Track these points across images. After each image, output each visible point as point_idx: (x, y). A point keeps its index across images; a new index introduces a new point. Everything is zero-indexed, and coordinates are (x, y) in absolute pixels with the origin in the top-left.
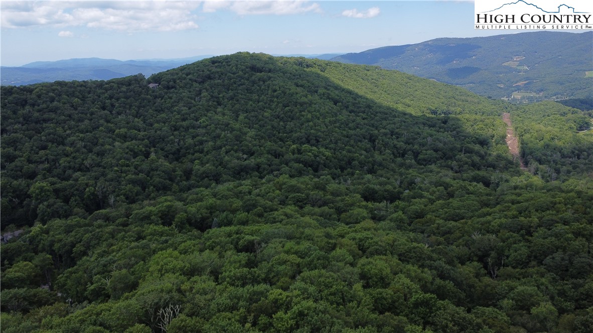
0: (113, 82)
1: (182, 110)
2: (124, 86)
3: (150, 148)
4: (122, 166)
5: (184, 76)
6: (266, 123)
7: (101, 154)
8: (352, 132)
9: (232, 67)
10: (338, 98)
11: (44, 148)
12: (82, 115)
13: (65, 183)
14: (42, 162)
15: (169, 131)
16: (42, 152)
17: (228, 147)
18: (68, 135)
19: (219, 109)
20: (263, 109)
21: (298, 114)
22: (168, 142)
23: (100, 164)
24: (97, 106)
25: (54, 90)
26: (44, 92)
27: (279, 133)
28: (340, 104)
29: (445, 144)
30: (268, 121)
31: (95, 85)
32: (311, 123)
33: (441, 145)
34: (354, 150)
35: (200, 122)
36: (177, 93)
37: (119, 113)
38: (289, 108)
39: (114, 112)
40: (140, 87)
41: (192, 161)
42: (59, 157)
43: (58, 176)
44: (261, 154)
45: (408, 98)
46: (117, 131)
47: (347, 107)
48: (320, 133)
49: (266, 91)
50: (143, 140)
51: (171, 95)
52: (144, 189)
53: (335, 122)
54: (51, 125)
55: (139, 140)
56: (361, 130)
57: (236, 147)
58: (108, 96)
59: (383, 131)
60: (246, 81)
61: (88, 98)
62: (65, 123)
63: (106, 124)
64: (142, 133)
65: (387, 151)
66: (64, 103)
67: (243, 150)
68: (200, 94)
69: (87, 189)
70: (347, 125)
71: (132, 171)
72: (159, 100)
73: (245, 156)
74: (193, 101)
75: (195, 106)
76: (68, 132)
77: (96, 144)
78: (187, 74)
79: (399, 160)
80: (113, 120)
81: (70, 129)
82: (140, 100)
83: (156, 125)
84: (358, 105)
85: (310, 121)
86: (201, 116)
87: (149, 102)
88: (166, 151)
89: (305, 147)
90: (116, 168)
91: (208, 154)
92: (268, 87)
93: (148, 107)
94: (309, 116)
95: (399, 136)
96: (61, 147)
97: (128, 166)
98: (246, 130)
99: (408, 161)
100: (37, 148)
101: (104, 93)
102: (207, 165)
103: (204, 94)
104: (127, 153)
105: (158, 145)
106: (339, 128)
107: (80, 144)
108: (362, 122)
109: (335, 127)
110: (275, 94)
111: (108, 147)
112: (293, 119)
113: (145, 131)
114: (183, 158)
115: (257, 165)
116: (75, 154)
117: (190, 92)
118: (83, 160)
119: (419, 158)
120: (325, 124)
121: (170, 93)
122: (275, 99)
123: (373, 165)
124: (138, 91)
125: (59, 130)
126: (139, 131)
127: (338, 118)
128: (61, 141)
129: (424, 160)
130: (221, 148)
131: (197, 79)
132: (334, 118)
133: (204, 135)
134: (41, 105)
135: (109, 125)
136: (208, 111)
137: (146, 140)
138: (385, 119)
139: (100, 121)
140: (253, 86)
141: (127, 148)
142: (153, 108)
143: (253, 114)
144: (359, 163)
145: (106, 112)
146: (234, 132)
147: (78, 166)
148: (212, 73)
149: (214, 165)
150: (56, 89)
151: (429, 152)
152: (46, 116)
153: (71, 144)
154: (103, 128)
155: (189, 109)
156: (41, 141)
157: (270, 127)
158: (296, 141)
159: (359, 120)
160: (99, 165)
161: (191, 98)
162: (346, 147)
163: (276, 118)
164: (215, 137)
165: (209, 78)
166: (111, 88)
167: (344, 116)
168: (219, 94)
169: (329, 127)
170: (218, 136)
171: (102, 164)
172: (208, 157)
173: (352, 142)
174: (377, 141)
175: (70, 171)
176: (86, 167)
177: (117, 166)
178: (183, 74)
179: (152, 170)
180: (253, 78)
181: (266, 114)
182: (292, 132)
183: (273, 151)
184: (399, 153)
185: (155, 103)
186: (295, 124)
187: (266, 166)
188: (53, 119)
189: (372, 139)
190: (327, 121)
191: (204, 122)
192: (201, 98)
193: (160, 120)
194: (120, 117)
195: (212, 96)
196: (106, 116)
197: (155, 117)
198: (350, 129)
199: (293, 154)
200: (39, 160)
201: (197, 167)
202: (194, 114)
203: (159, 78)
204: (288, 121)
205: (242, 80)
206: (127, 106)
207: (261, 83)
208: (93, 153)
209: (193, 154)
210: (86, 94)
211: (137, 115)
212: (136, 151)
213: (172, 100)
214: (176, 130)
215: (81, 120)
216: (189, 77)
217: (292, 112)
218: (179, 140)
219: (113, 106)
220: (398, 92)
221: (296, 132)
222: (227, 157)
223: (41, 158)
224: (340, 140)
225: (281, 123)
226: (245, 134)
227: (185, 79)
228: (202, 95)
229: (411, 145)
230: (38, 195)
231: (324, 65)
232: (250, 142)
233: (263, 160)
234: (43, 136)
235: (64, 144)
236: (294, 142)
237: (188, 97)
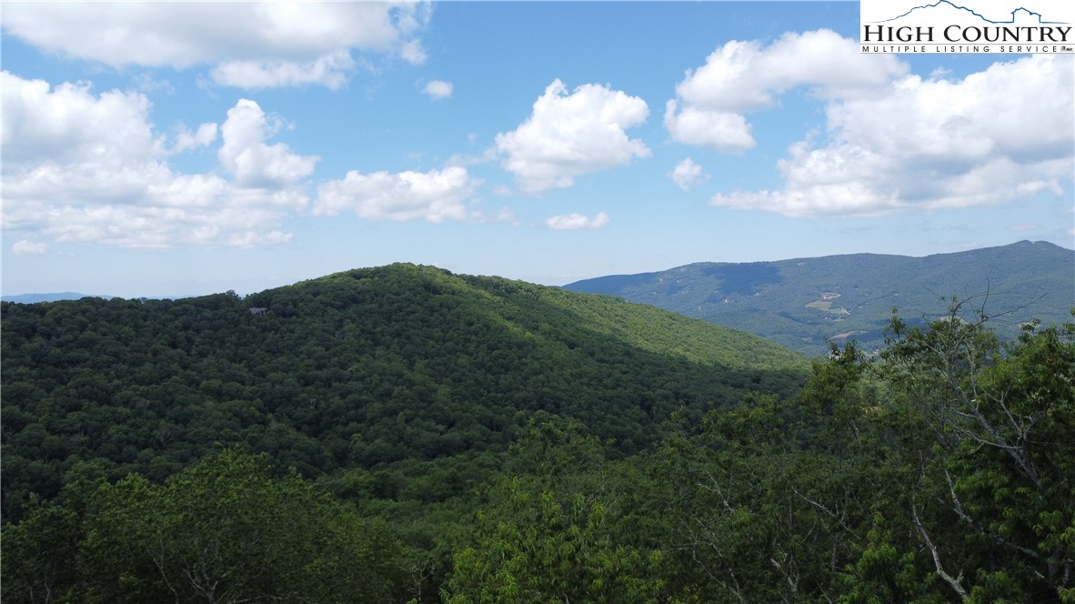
0: (186, 303)
1: (314, 352)
2: (208, 310)
3: (266, 414)
4: (227, 440)
5: (310, 296)
6: (463, 374)
7: (184, 420)
8: (609, 393)
9: (392, 284)
10: (575, 339)
11: (76, 408)
12: (139, 355)
13: (127, 467)
14: (72, 433)
15: (297, 385)
16: (72, 416)
17: (408, 412)
18: (118, 388)
19: (379, 351)
20: (454, 352)
21: (517, 361)
22: (298, 403)
23: (184, 438)
24: (163, 341)
25: (83, 312)
26: (68, 313)
27: (489, 392)
28: (580, 349)
30: (467, 373)
31: (156, 307)
32: (541, 377)
34: (621, 421)
35: (351, 371)
36: (302, 323)
37: (203, 355)
38: (500, 351)
39: (193, 352)
40: (236, 312)
41: (346, 436)
42: (106, 423)
43: (110, 455)
44: (468, 425)
45: (680, 346)
46: (204, 382)
47: (592, 354)
48: (559, 393)
49: (456, 324)
50: (252, 399)
51: (292, 326)
53: (580, 376)
54: (85, 369)
55: (245, 399)
56: (626, 389)
57: (422, 412)
58: (181, 325)
59: (659, 391)
60: (419, 307)
61: (143, 327)
62: (109, 367)
63: (182, 371)
64: (248, 389)
66: (105, 334)
67: (435, 417)
68: (341, 326)
70: (601, 381)
71: (246, 448)
72: (271, 334)
73: (441, 427)
74: (332, 337)
75: (336, 345)
76: (116, 382)
77: (171, 404)
78: (315, 295)
80: (193, 365)
81: (118, 377)
82: (237, 334)
83: (272, 375)
84: (612, 352)
85: (538, 374)
86: (349, 361)
87: (254, 336)
88: (296, 419)
90: (217, 443)
91: (373, 424)
92: (459, 318)
93: (254, 346)
94: (536, 365)
95: (690, 400)
96: (105, 407)
97: (236, 439)
98: (433, 385)
100: (63, 407)
101: (171, 320)
102: (377, 441)
103: (349, 326)
104: (230, 419)
105: (279, 408)
106: (589, 385)
107: (142, 403)
108: (625, 377)
109: (582, 384)
110: (472, 328)
111: (194, 407)
112: (507, 370)
113: (253, 384)
114: (327, 431)
115: (465, 441)
116: (134, 420)
117: (324, 322)
118: (151, 430)
120: (565, 379)
121: (290, 323)
122: (473, 337)
124: (232, 319)
125: (100, 379)
126: (243, 384)
127: (583, 369)
128: (106, 398)
130: (394, 413)
131: (333, 302)
132: (578, 370)
133: (362, 391)
134: (62, 336)
135: (189, 372)
136: (360, 353)
137: (259, 400)
138: (660, 374)
139: (172, 366)
140: (432, 315)
141: (230, 411)
142: (263, 347)
143: (438, 360)
144: (634, 442)
145: (179, 350)
146: (414, 388)
147: (143, 439)
148: (359, 294)
149: (389, 441)
150: (87, 310)
152: (72, 354)
153: (124, 403)
154: (178, 378)
155: (327, 349)
156: (69, 396)
157: (472, 382)
158: (522, 405)
159: (617, 374)
160: (182, 438)
161: (328, 332)
162: (609, 416)
163: (479, 369)
164: (382, 395)
165: (354, 300)
166: (185, 312)
167: (591, 367)
168: (374, 328)
169: (573, 384)
170: (388, 394)
171: (189, 436)
172: (377, 427)
173: (616, 408)
174: (655, 408)
175: (132, 448)
176: (158, 441)
177: (217, 439)
178: (307, 293)
179: (280, 448)
180: (430, 302)
181: (460, 361)
182: (510, 390)
183: (488, 420)
185: (264, 340)
186: (514, 378)
187: (481, 443)
188: (88, 360)
189: (646, 405)
190: (567, 372)
191: (357, 370)
192: (344, 332)
193: (278, 368)
194: (205, 360)
195: (363, 331)
196: (181, 358)
197: (269, 363)
198: (606, 387)
200: (69, 428)
201: (360, 444)
202: (336, 359)
203: (265, 298)
204: (500, 373)
205: (412, 306)
206: (216, 343)
207: (445, 310)
208: (167, 418)
209: (345, 424)
210: (141, 321)
211: (235, 358)
212: (245, 415)
213: (296, 335)
214: (306, 384)
215: (137, 363)
216: (320, 297)
217: (504, 359)
218: (317, 401)
219: (190, 341)
220: (661, 336)
221: (518, 390)
222: (408, 428)
223: (71, 426)
224: (596, 404)
225: (490, 377)
226: (435, 391)
227: (311, 301)
228: (346, 328)
232: (446, 404)
233: (474, 432)
234: (71, 387)
235: (110, 404)
236: (518, 407)
237: (324, 331)
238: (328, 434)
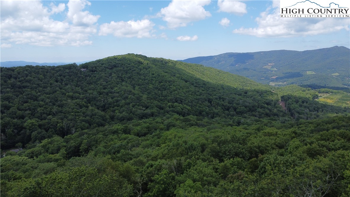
0: (60, 67)
1: (103, 83)
2: (67, 70)
3: (87, 104)
4: (75, 113)
5: (100, 65)
6: (151, 91)
7: (61, 106)
8: (198, 97)
9: (127, 61)
10: (187, 79)
11: (26, 102)
12: (46, 85)
13: (44, 121)
14: (26, 110)
15: (97, 94)
16: (25, 105)
17: (133, 103)
18: (40, 96)
19: (124, 83)
20: (148, 84)
21: (168, 87)
22: (98, 100)
23: (62, 112)
24: (53, 80)
25: (27, 70)
26: (22, 71)
27: (159, 97)
28: (189, 82)
29: (249, 103)
30: (152, 90)
31: (50, 68)
32: (176, 92)
33: (248, 104)
34: (202, 106)
35: (115, 90)
36: (98, 74)
37: (66, 84)
38: (163, 83)
39: (63, 84)
40: (77, 70)
41: (114, 111)
42: (36, 107)
43: (38, 117)
44: (152, 108)
46: (67, 94)
47: (193, 84)
48: (182, 97)
49: (148, 74)
50: (83, 99)
51: (95, 75)
52: (90, 125)
53: (189, 92)
54: (28, 89)
55: (81, 99)
56: (203, 96)
57: (138, 104)
58: (59, 75)
59: (214, 97)
60: (136, 69)
61: (46, 75)
62: (36, 89)
63: (60, 90)
64: (82, 96)
65: (219, 107)
66: (34, 78)
67: (142, 105)
68: (111, 75)
69: (58, 125)
70: (195, 93)
71: (82, 115)
72: (88, 78)
73: (144, 109)
74: (108, 79)
75: (110, 81)
76: (39, 94)
77: (57, 101)
78: (102, 64)
79: (226, 112)
80: (63, 88)
81: (39, 92)
82: (77, 78)
83: (89, 91)
84: (199, 83)
85: (175, 91)
86: (114, 87)
87: (83, 78)
88: (97, 106)
89: (176, 104)
90: (72, 114)
91: (122, 107)
92: (149, 72)
93: (83, 81)
94: (175, 88)
95: (224, 100)
96: (35, 102)
97: (78, 112)
98: (141, 95)
99: (231, 113)
100: (22, 102)
101: (56, 73)
102: (123, 113)
103: (113, 75)
104: (76, 106)
105: (92, 102)
106: (192, 95)
107: (48, 100)
108: (203, 92)
109: (189, 94)
110: (154, 76)
111: (64, 102)
112: (165, 90)
113: (83, 94)
114: (107, 110)
115: (152, 113)
116: (45, 106)
117: (105, 74)
118: (51, 109)
119: (237, 111)
121: (94, 74)
122: (154, 79)
123: (214, 115)
124: (75, 73)
125: (34, 93)
126: (80, 94)
127: (190, 89)
128: (36, 99)
129: (240, 112)
130: (129, 104)
131: (108, 67)
132: (188, 90)
133: (118, 97)
134: (21, 79)
135: (62, 90)
136: (117, 84)
137: (85, 99)
138: (215, 91)
139: (57, 88)
140: (140, 71)
141: (76, 103)
142: (86, 82)
143: (143, 86)
144: (206, 113)
145: (59, 83)
146: (135, 96)
147: (48, 112)
148: (117, 64)
149: (127, 113)
150: (28, 70)
151: (242, 108)
152: (25, 84)
153: (42, 101)
154: (59, 92)
155: (107, 83)
156: (24, 98)
157: (154, 93)
158: (170, 101)
159: (201, 91)
160: (61, 112)
161: (107, 77)
162: (198, 105)
163: (156, 89)
164: (125, 98)
165: (115, 66)
166: (60, 70)
167: (192, 89)
168: (122, 76)
169: (186, 94)
170: (127, 98)
171: (63, 111)
172: (123, 108)
173: (200, 102)
174: (213, 102)
175: (45, 115)
176: (53, 113)
177: (72, 112)
178: (100, 64)
179: (93, 115)
180: (140, 67)
181: (150, 86)
182: (166, 96)
183: (159, 106)
184: (225, 109)
185: (86, 79)
186: (167, 92)
187: (157, 114)
188: (29, 86)
189: (210, 101)
190: (184, 90)
191: (117, 90)
192: (112, 77)
193: (91, 89)
194: (67, 86)
195: (118, 76)
196: (59, 85)
197: (88, 87)
198: (197, 95)
199: (170, 108)
200: (25, 109)
201: (118, 114)
202: (110, 86)
203: (86, 66)
204: (163, 91)
205: (134, 68)
206: (71, 81)
207: (145, 70)
208: (56, 105)
209: (113, 107)
210: (46, 73)
211: (77, 86)
212: (81, 105)
213: (96, 78)
214: (100, 94)
215: (45, 87)
216: (104, 65)
217: (164, 86)
218: (104, 100)
219: (62, 80)
220: (215, 78)
221: (169, 96)
222: (133, 109)
223: (25, 108)
224: (194, 101)
225: (160, 92)
226: (142, 97)
227: (101, 66)
229: (231, 104)
230: (30, 127)
231: (174, 63)
232: (145, 101)
233: (154, 110)
234: (25, 95)
235: (37, 101)
236: (169, 102)
237: (105, 77)
238: (108, 110)
